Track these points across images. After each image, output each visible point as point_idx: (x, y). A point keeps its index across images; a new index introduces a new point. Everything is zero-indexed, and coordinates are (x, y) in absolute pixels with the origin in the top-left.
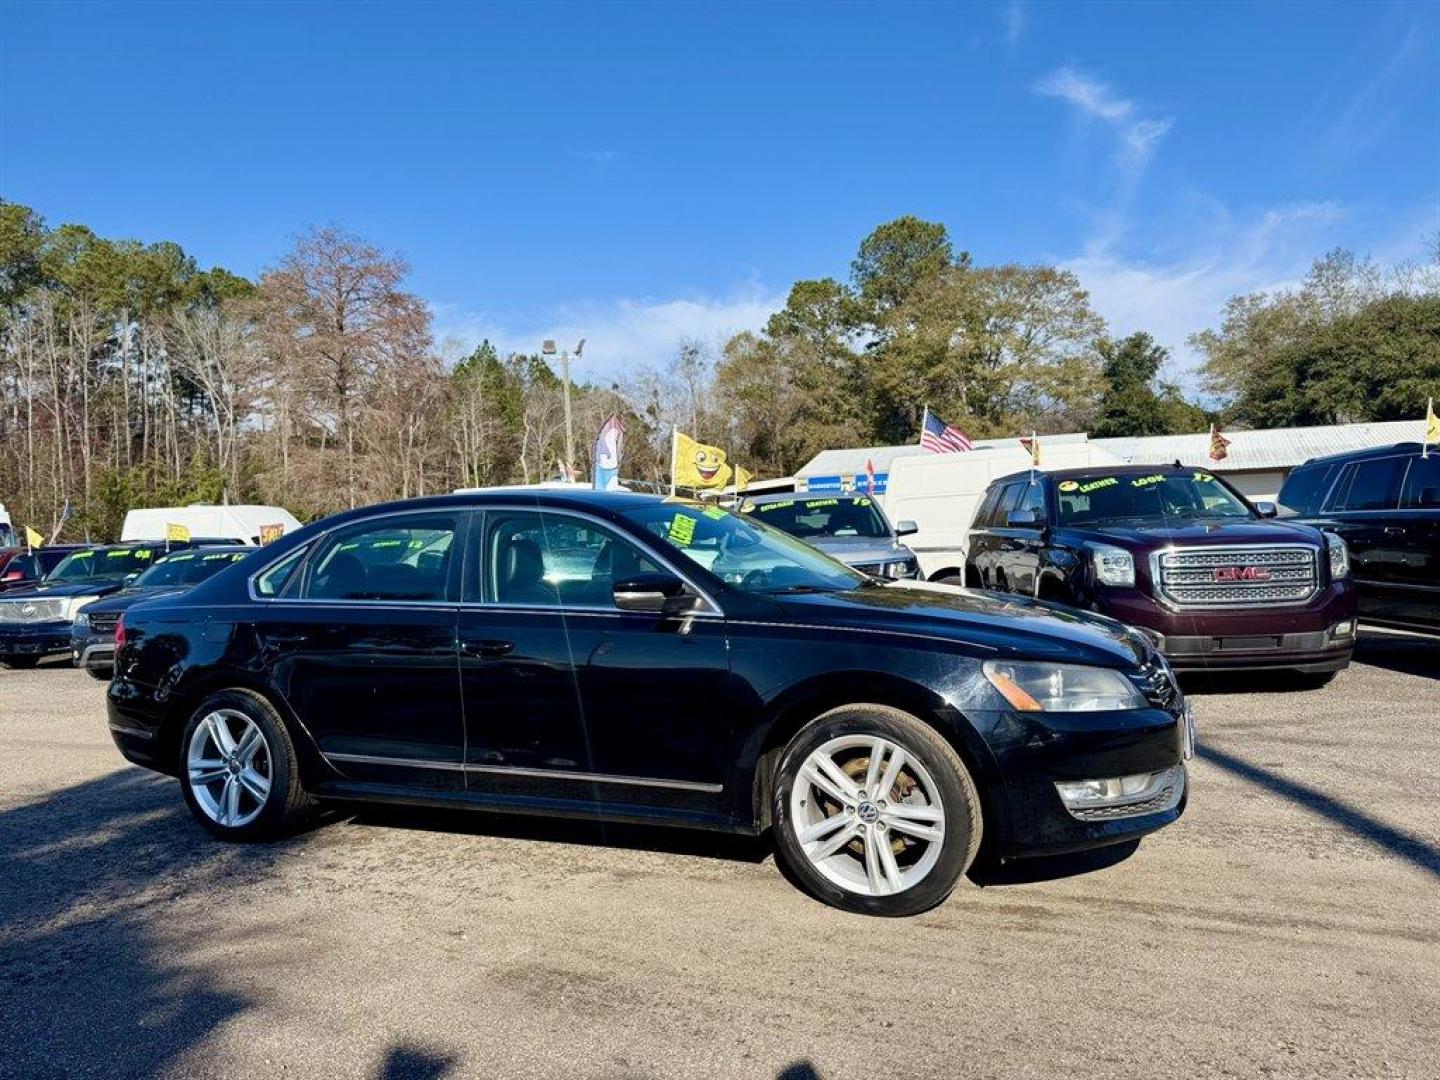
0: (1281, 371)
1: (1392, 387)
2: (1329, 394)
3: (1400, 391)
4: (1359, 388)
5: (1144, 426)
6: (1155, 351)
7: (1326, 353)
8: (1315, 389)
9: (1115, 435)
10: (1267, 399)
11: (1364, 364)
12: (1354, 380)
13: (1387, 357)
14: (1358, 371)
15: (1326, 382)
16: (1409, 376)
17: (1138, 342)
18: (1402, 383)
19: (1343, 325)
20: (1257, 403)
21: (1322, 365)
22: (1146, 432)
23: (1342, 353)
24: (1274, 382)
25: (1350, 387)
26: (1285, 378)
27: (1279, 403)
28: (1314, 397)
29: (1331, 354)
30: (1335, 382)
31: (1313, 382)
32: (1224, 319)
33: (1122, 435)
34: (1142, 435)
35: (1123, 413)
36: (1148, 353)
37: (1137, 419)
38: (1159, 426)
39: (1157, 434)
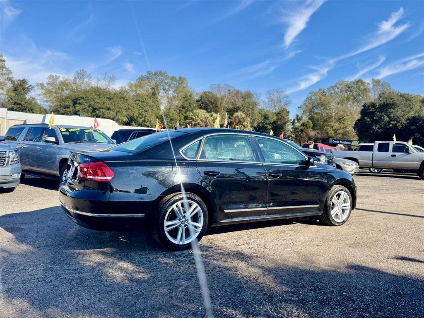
0: (69, 101)
1: (98, 111)
2: (83, 109)
3: (100, 112)
4: (90, 109)
5: (27, 109)
6: (30, 86)
7: (82, 98)
8: (78, 107)
9: (16, 110)
10: (65, 108)
11: (92, 103)
12: (89, 107)
13: (98, 103)
14: (90, 105)
15: (82, 106)
16: (103, 109)
17: (24, 82)
18: (101, 110)
19: (86, 92)
20: (62, 108)
21: (81, 101)
22: (27, 111)
23: (87, 99)
24: (67, 103)
25: (88, 108)
26: (70, 103)
27: (68, 109)
28: (79, 109)
29: (83, 98)
30: (84, 106)
31: (78, 105)
32: (47, 81)
33: (19, 111)
34: (26, 112)
35: (19, 104)
36: (27, 86)
37: (24, 107)
38: (32, 110)
39: (31, 113)
